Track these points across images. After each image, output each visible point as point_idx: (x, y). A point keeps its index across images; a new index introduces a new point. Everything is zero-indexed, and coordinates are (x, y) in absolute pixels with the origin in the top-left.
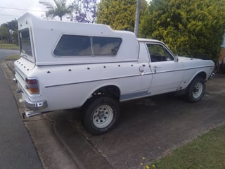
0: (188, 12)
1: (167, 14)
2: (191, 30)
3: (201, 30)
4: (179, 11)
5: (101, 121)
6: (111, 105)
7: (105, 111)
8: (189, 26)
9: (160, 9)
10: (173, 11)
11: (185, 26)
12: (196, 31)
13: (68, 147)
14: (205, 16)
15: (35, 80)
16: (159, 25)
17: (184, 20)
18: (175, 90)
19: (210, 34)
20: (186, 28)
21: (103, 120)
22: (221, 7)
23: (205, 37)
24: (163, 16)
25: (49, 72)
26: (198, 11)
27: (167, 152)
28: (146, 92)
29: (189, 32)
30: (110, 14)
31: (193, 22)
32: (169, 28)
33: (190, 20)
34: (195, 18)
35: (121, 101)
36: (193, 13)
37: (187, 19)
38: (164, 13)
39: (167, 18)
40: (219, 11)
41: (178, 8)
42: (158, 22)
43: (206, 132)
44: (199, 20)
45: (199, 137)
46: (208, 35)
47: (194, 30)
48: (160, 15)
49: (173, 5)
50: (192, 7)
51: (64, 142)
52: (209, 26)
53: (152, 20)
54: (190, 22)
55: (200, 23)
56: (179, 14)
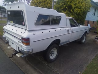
0: (75, 5)
1: (66, 5)
2: (76, 12)
3: (79, 12)
4: (71, 4)
5: (52, 56)
6: (57, 48)
7: (53, 51)
8: (75, 11)
9: (63, 2)
10: (68, 4)
11: (73, 10)
12: (77, 13)
13: (39, 70)
14: (81, 7)
15: (29, 38)
16: (62, 9)
17: (73, 8)
18: (77, 39)
19: (82, 14)
20: (73, 11)
21: (52, 55)
22: (87, 3)
23: (81, 16)
24: (64, 6)
25: (34, 34)
26: (78, 5)
27: (85, 68)
28: (69, 41)
29: (75, 13)
30: (38, 3)
31: (77, 9)
32: (66, 11)
33: (75, 8)
34: (77, 7)
35: (60, 45)
36: (76, 5)
37: (74, 8)
38: (65, 4)
39: (66, 7)
40: (86, 5)
41: (71, 2)
42: (62, 8)
43: (94, 57)
44: (79, 8)
45: (93, 60)
46: (82, 15)
47: (77, 12)
48: (63, 5)
49: (68, 1)
50: (76, 3)
51: (35, 68)
52: (82, 11)
53: (59, 7)
54: (75, 9)
55: (79, 10)
56: (71, 5)
